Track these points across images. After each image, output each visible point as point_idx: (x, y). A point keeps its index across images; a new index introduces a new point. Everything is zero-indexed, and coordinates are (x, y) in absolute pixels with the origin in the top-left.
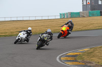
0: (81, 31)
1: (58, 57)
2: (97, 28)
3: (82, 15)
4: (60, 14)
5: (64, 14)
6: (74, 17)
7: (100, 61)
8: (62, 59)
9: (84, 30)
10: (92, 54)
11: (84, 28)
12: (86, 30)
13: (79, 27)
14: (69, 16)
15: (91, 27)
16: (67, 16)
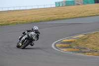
0: (76, 18)
1: (53, 44)
2: (91, 15)
3: (77, 3)
4: (56, 3)
5: (59, 3)
6: (69, 5)
7: (94, 46)
8: (57, 45)
9: (78, 17)
10: (87, 40)
11: (78, 16)
12: (81, 17)
13: (73, 15)
14: (65, 4)
15: (85, 14)
16: (62, 5)
